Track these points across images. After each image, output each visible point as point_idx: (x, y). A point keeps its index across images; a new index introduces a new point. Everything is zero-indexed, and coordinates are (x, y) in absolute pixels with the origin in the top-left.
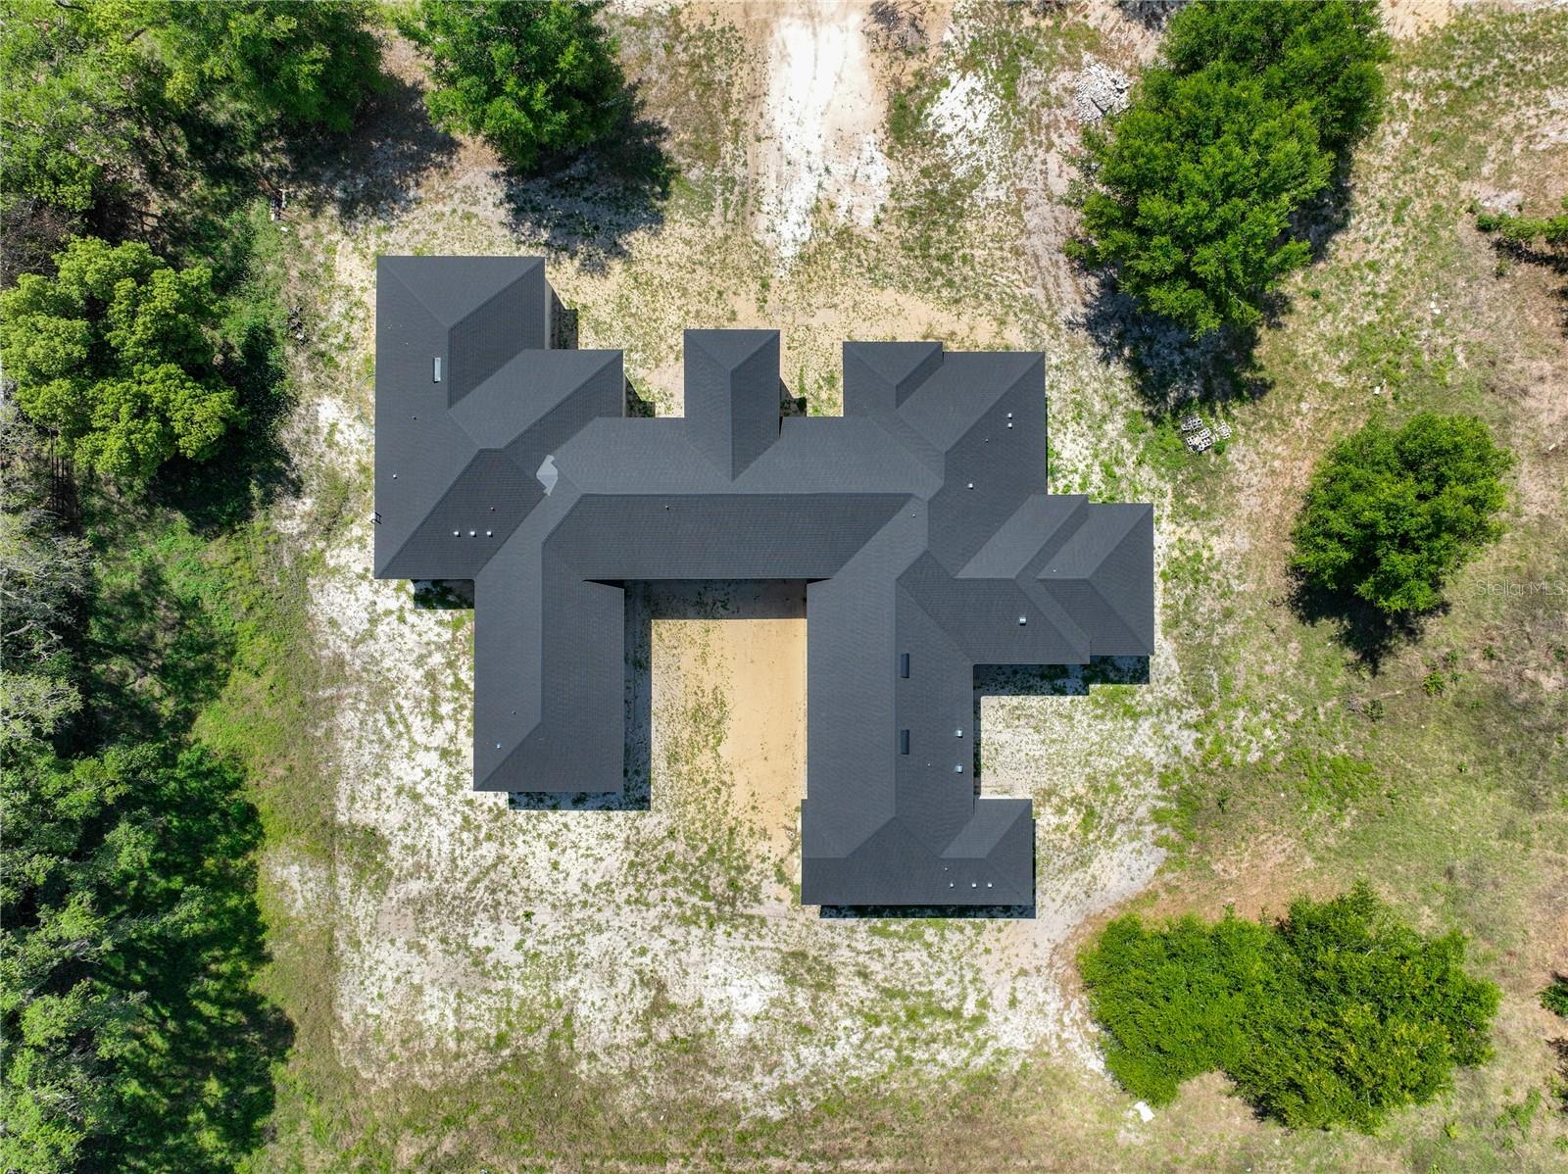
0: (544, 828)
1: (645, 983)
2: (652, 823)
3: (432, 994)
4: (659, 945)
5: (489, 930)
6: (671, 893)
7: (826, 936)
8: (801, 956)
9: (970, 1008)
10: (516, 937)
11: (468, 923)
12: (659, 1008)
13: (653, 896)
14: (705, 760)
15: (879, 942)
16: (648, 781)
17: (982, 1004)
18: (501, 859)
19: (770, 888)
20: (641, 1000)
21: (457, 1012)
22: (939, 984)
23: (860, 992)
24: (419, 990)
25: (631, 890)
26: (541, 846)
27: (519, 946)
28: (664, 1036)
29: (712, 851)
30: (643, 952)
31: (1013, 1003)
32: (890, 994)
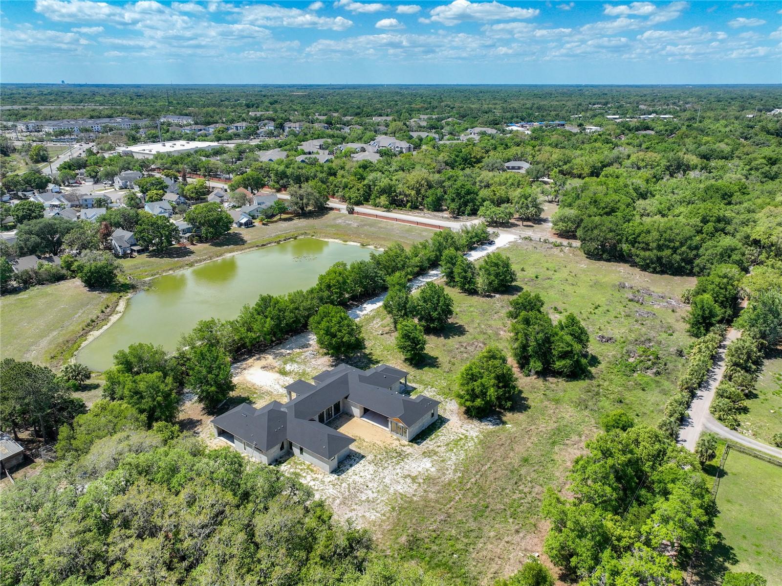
0: (350, 474)
1: (405, 478)
2: (370, 457)
3: (367, 515)
4: (398, 471)
5: (363, 495)
6: (389, 462)
7: (425, 447)
8: (425, 452)
9: (463, 437)
10: (370, 492)
11: (357, 497)
12: (414, 479)
13: (386, 465)
14: (365, 444)
15: (434, 441)
16: (360, 454)
17: (463, 435)
18: (349, 485)
19: (404, 449)
20: (409, 480)
21: (377, 512)
22: (452, 438)
23: (443, 449)
24: (364, 516)
25: (381, 468)
26: (354, 477)
27: (373, 492)
28: (421, 481)
29: (386, 452)
30: (398, 474)
31: (467, 431)
32: (447, 445)
